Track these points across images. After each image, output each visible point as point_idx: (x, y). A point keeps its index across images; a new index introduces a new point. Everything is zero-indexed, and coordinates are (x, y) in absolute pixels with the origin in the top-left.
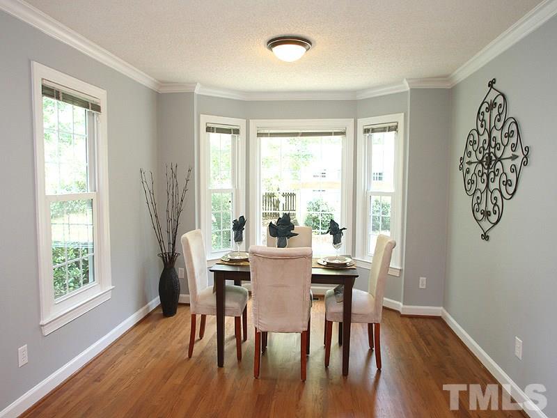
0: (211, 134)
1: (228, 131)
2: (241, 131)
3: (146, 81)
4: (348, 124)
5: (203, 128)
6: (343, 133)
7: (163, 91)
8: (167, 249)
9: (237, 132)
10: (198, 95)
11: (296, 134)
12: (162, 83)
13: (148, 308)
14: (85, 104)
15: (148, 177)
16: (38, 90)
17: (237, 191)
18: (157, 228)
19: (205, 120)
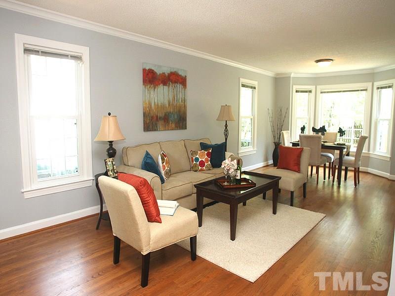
0: (298, 93)
1: (306, 92)
2: (312, 92)
3: (270, 74)
4: (368, 85)
5: (294, 91)
6: (366, 90)
7: (277, 77)
8: (277, 141)
9: (310, 92)
10: (293, 77)
11: (340, 91)
12: (278, 74)
13: (268, 163)
14: (252, 87)
15: (270, 111)
16: (241, 85)
17: (310, 119)
18: (273, 131)
19: (295, 87)
